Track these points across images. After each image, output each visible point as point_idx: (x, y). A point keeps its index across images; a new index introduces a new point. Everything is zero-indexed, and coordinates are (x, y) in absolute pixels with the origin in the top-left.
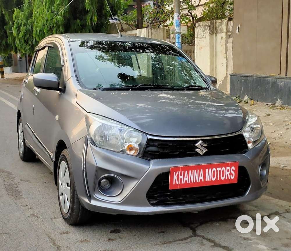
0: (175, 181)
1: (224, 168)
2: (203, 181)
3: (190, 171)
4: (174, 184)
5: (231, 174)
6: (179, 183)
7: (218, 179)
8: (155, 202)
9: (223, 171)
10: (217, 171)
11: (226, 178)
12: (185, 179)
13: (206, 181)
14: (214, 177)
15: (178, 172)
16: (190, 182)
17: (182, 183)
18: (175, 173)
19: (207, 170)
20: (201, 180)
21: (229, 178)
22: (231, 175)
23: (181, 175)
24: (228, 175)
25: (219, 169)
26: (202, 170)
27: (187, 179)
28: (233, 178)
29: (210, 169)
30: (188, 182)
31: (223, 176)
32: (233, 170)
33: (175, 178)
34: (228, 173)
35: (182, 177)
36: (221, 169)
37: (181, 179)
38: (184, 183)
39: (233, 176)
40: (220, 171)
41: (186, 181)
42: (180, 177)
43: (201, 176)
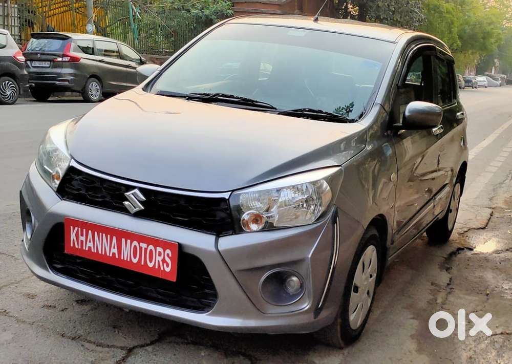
0: (74, 240)
1: (152, 247)
2: (117, 257)
3: (96, 233)
4: (72, 245)
5: (164, 261)
6: (79, 247)
7: (143, 263)
8: (58, 266)
9: (151, 251)
10: (141, 248)
11: (157, 267)
12: (88, 244)
13: (122, 258)
14: (135, 257)
15: (76, 228)
16: (95, 251)
17: (84, 249)
18: (72, 227)
19: (124, 240)
20: (114, 254)
21: (162, 269)
22: (165, 265)
23: (82, 235)
24: (159, 261)
25: (144, 245)
26: (115, 238)
27: (91, 245)
28: (168, 270)
29: (129, 242)
30: (93, 251)
31: (151, 261)
32: (168, 256)
33: (73, 236)
34: (159, 259)
35: (83, 238)
36: (148, 246)
37: (82, 242)
38: (87, 249)
39: (168, 266)
40: (146, 249)
41: (90, 248)
42: (80, 238)
43: (114, 248)
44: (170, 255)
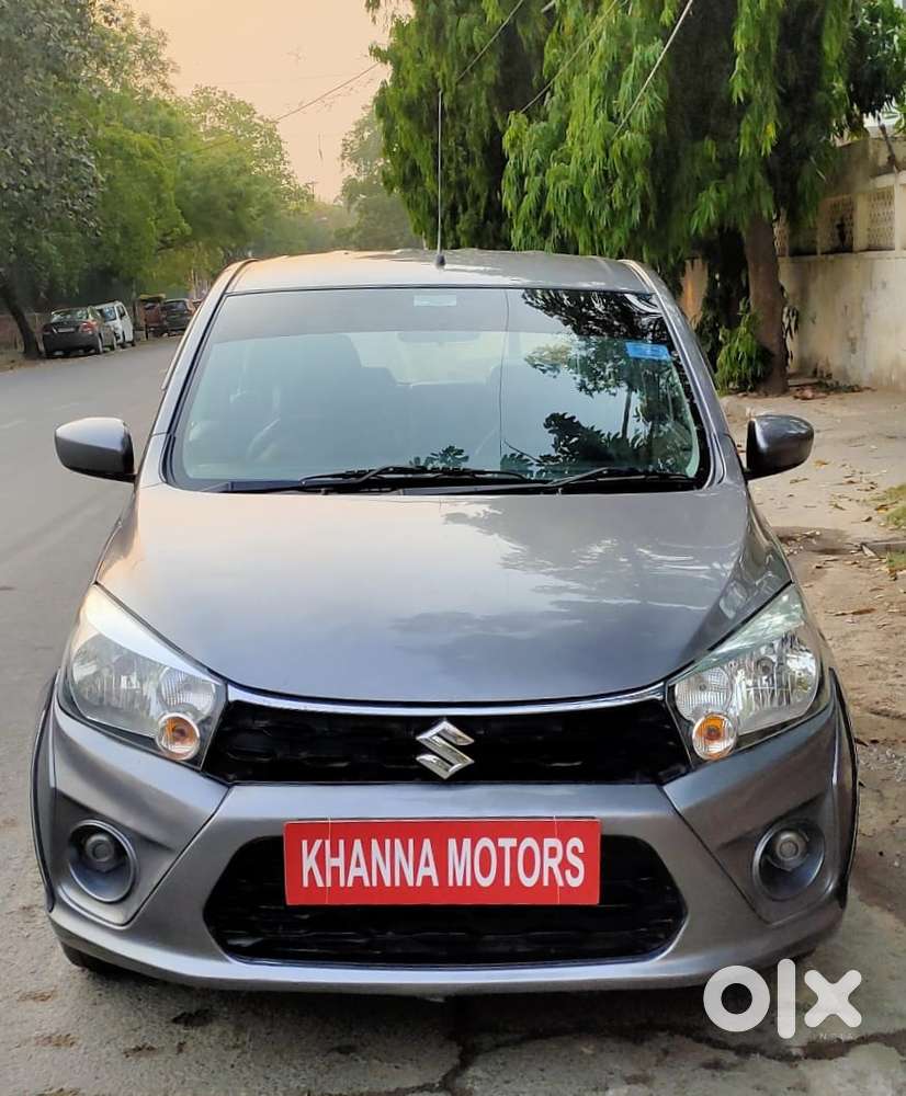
0: (311, 872)
1: (529, 842)
2: (436, 883)
3: (374, 843)
4: (306, 884)
5: (564, 865)
6: (329, 884)
7: (507, 882)
8: (246, 943)
9: (529, 851)
10: (500, 851)
11: (546, 883)
12: (354, 872)
13: (451, 883)
14: (485, 873)
15: (318, 843)
16: (375, 884)
17: (342, 884)
18: (305, 843)
19: (452, 843)
20: (427, 879)
21: (560, 883)
22: (568, 873)
23: (335, 854)
24: (551, 869)
25: (507, 843)
26: (427, 844)
27: (362, 872)
28: (575, 882)
29: (467, 842)
30: (367, 883)
31: (529, 872)
32: (575, 851)
33: (309, 862)
34: (554, 863)
35: (340, 862)
36: (519, 843)
37: (335, 870)
38: (350, 884)
39: (575, 872)
40: (514, 851)
41: (358, 880)
42: (331, 862)
43: (427, 864)
44: (581, 850)
